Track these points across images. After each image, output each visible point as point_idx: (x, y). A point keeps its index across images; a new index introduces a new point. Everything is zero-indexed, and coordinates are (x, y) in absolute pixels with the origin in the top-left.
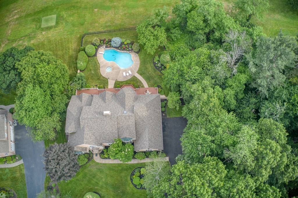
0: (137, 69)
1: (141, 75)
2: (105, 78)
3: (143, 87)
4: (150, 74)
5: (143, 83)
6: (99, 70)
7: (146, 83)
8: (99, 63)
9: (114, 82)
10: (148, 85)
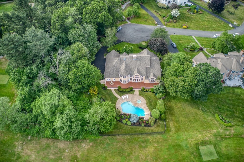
0: (118, 101)
1: (116, 97)
2: (141, 96)
3: (115, 89)
4: (109, 96)
5: (115, 92)
6: (146, 102)
7: (112, 92)
8: (148, 106)
9: (135, 94)
10: (111, 90)
